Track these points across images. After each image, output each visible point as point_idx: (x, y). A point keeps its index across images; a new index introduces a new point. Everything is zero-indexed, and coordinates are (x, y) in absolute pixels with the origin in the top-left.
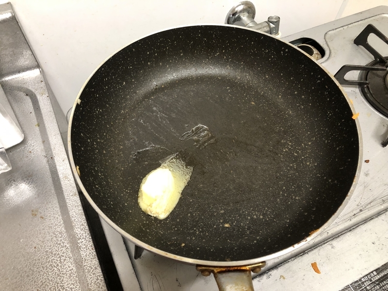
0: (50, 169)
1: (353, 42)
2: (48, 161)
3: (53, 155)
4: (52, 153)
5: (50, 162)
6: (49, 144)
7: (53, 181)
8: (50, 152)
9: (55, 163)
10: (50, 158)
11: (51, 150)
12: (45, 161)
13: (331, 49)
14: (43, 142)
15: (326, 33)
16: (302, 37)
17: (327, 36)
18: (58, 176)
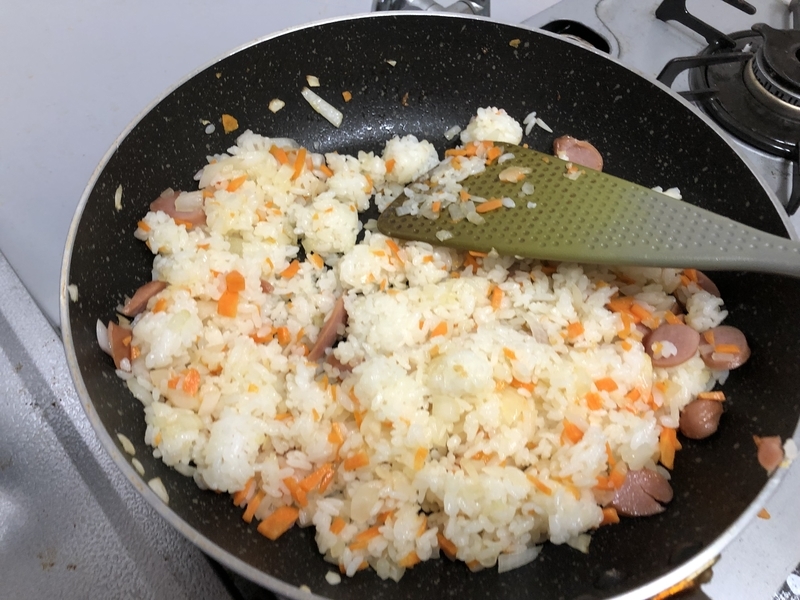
0: (58, 433)
1: (654, 17)
2: (46, 415)
3: (54, 397)
4: (51, 393)
5: (51, 417)
6: (36, 370)
7: (74, 462)
8: (44, 390)
9: (67, 417)
10: (48, 405)
11: (45, 384)
12: (36, 418)
13: (617, 36)
14: (18, 369)
15: (597, 6)
16: (553, 20)
17: (601, 11)
18: (85, 448)
